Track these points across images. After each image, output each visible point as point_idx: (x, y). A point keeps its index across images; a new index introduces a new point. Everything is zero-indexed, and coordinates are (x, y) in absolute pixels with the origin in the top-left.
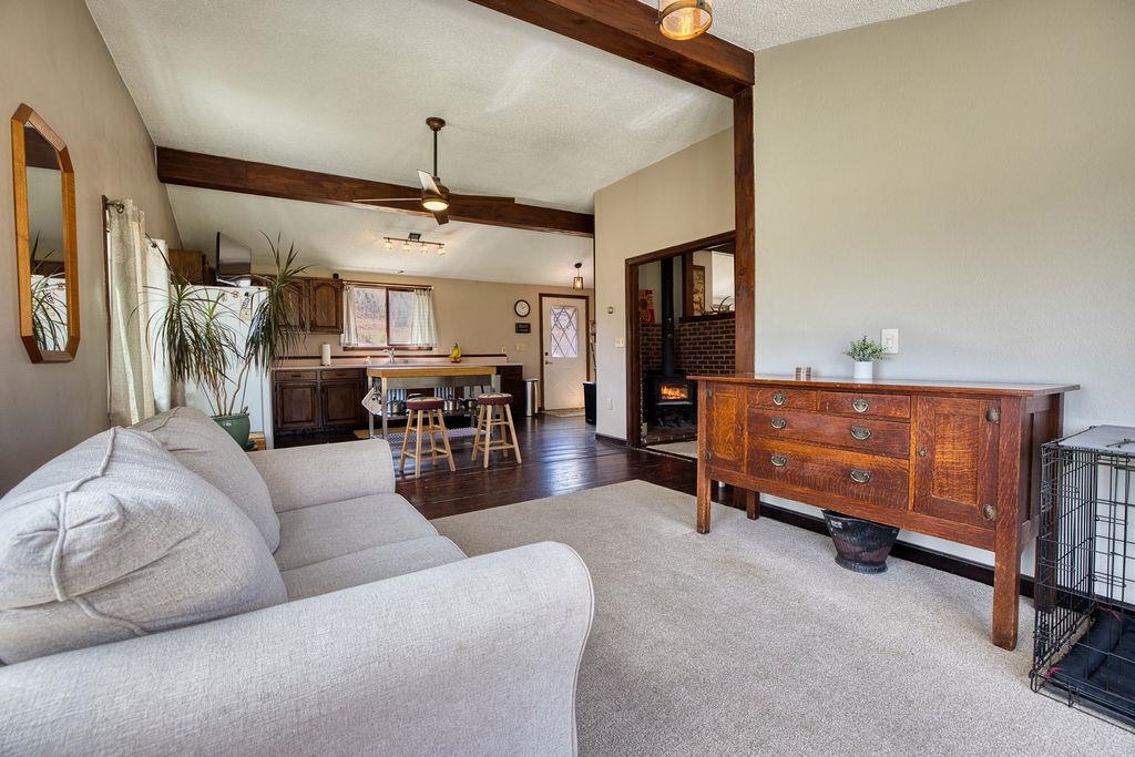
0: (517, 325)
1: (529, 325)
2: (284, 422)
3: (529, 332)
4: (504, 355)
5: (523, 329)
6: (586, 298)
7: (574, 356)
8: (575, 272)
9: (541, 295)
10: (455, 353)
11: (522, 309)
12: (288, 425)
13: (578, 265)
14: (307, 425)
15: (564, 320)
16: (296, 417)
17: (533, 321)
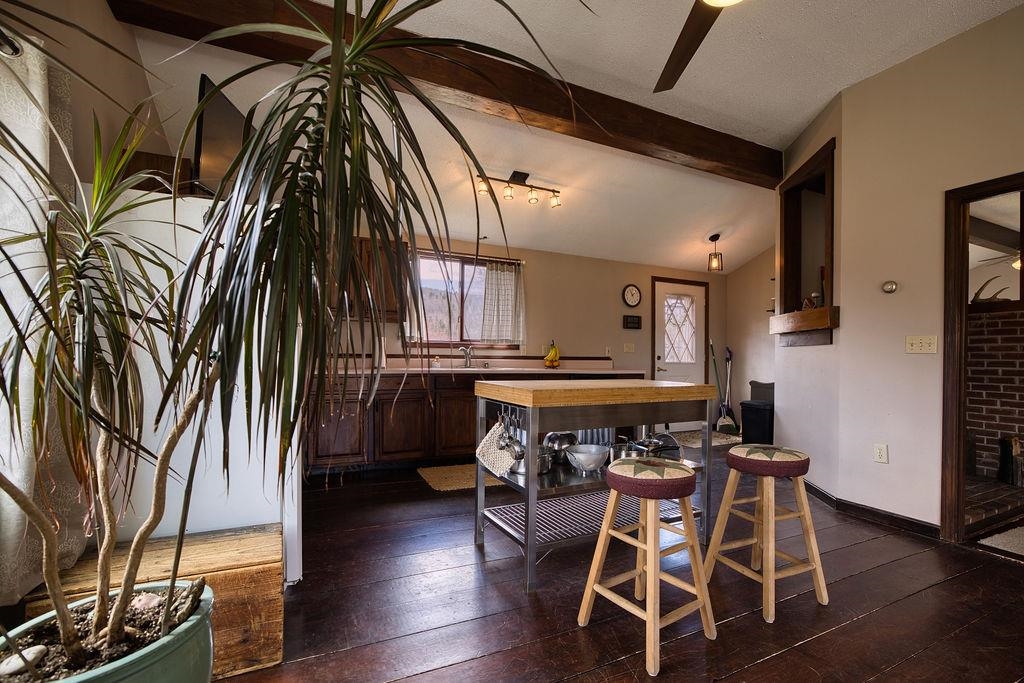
0: (626, 318)
1: (639, 318)
2: (318, 456)
3: (639, 327)
4: (608, 359)
5: (632, 323)
6: (705, 285)
7: (689, 361)
8: (711, 247)
9: (655, 279)
10: (551, 354)
11: (632, 298)
12: (324, 461)
13: (715, 238)
14: (352, 460)
15: (679, 313)
16: (337, 449)
17: (644, 312)
